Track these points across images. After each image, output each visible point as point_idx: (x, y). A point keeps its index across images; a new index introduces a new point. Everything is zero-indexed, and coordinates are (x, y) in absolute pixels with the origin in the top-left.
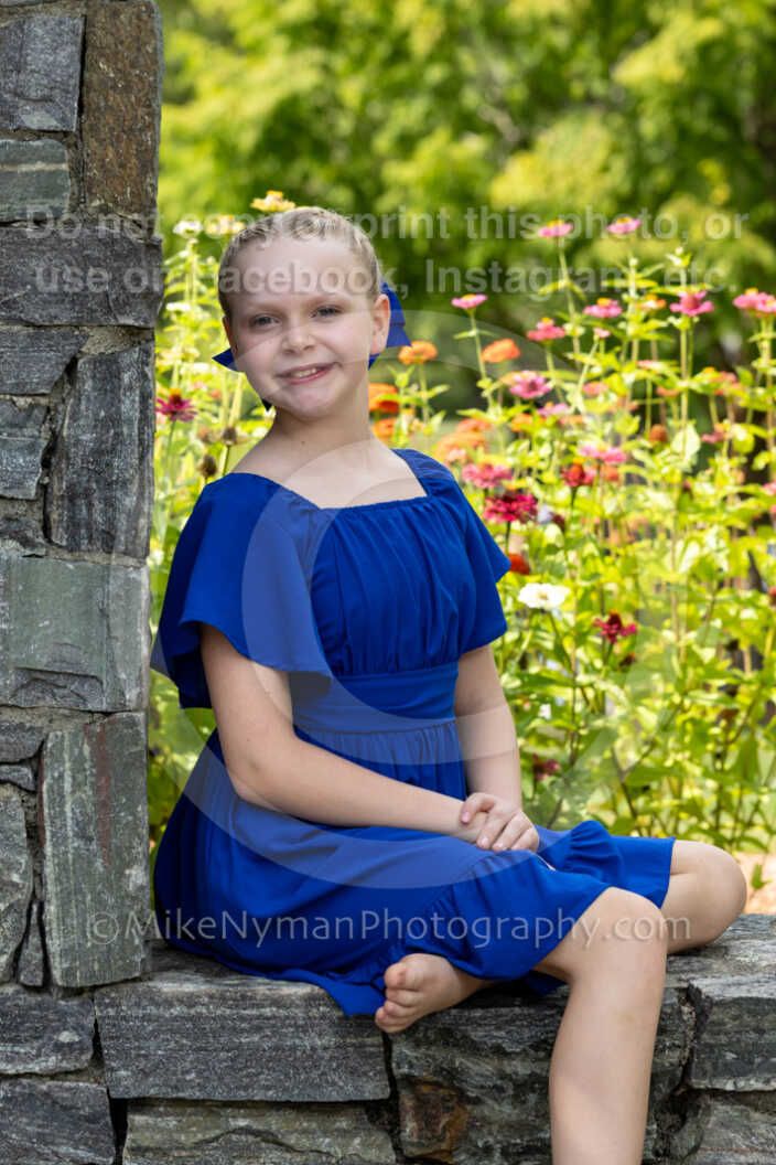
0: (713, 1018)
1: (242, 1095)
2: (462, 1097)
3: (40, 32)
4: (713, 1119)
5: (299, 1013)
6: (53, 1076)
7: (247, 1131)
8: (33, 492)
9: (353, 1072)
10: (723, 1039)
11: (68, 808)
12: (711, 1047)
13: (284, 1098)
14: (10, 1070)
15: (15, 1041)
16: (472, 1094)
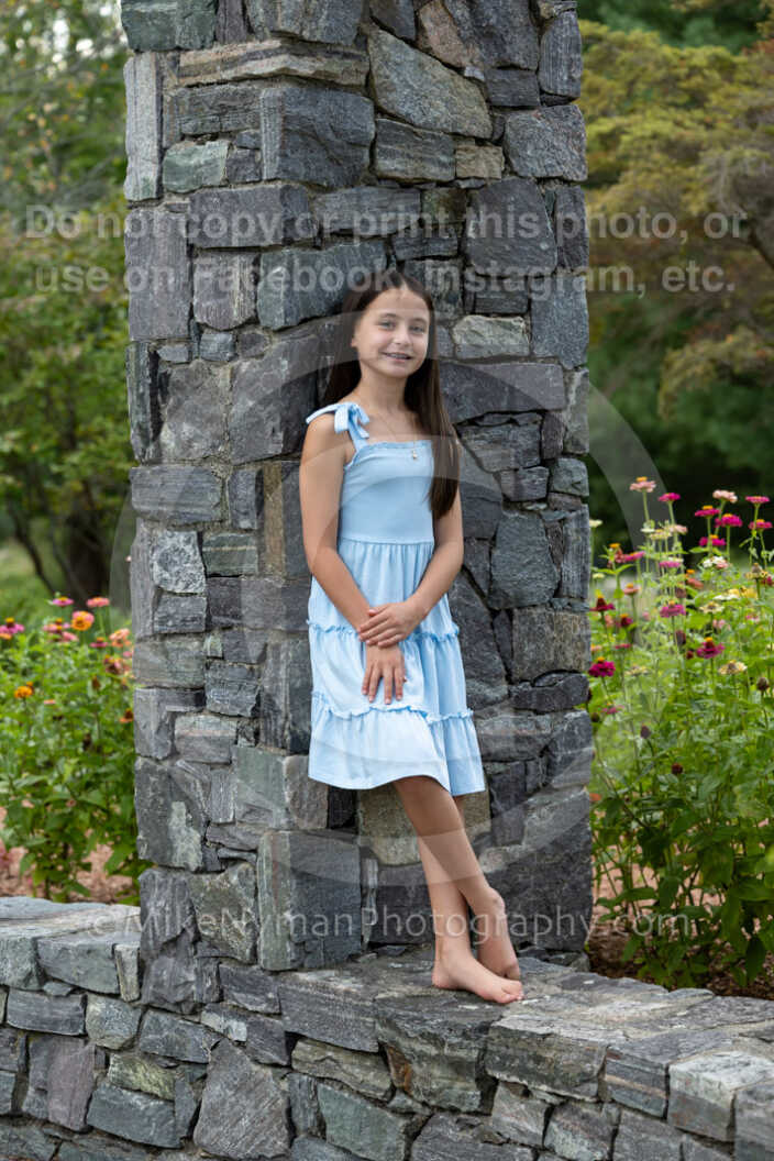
1: (322, 1038)
2: (403, 1057)
3: (241, 479)
4: (497, 1095)
5: (342, 999)
6: (268, 1015)
7: (332, 1059)
8: (249, 714)
9: (362, 1035)
10: (495, 1048)
11: (264, 880)
12: (492, 1052)
13: (335, 1043)
14: (250, 1008)
15: (256, 994)
16: (407, 1057)
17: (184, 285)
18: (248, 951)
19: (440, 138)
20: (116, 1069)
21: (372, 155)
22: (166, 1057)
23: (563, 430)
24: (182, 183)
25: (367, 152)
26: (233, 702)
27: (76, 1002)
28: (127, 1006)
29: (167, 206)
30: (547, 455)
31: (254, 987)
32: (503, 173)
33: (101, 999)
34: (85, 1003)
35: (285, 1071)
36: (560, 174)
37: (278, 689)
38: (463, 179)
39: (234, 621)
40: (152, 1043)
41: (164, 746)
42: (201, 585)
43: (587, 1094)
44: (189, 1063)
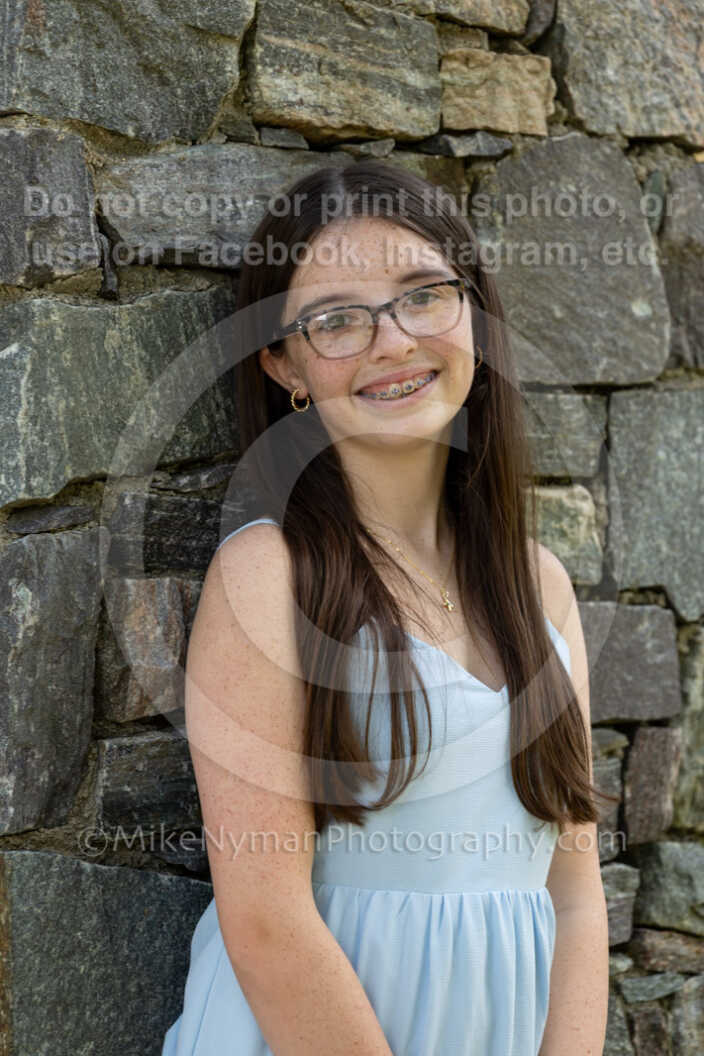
19: (408, 27)
21: (246, 63)
23: (674, 771)
25: (233, 54)
30: (636, 835)
32: (551, 122)
36: (679, 131)
38: (458, 133)
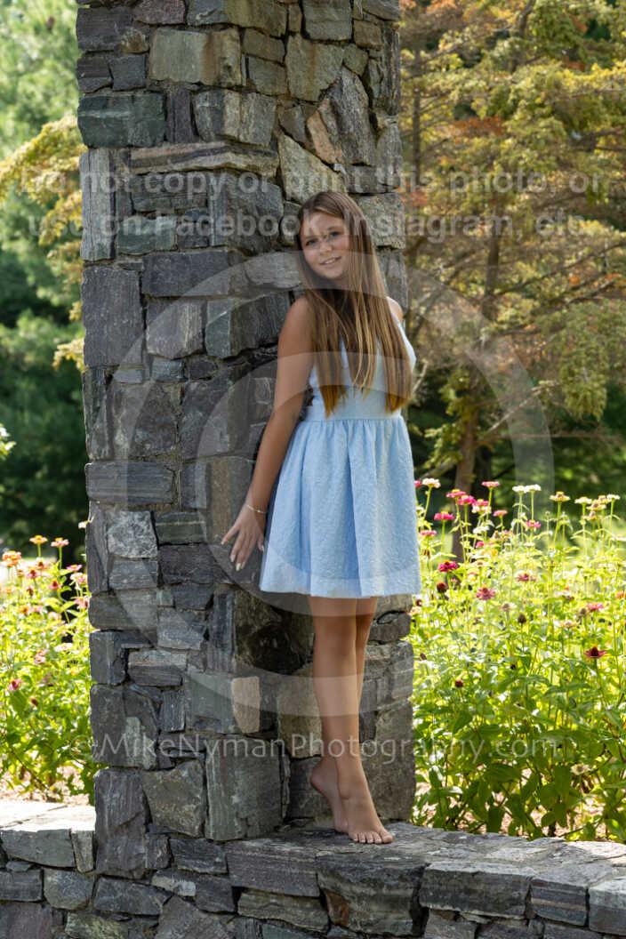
0: (425, 876)
1: (269, 890)
2: (343, 901)
5: (287, 858)
6: (216, 875)
7: (275, 904)
9: (305, 885)
10: (428, 886)
11: (214, 772)
12: (425, 889)
13: (282, 892)
14: (199, 870)
15: (203, 860)
16: (347, 898)
17: (138, 324)
18: (197, 828)
20: (73, 925)
22: (119, 913)
24: (135, 247)
26: (183, 639)
27: (36, 875)
28: (83, 877)
29: (121, 265)
31: (202, 855)
33: (57, 872)
34: (42, 875)
35: (231, 917)
37: (225, 627)
39: (182, 578)
40: (108, 904)
41: (119, 675)
42: (153, 551)
43: (515, 914)
44: (141, 916)
